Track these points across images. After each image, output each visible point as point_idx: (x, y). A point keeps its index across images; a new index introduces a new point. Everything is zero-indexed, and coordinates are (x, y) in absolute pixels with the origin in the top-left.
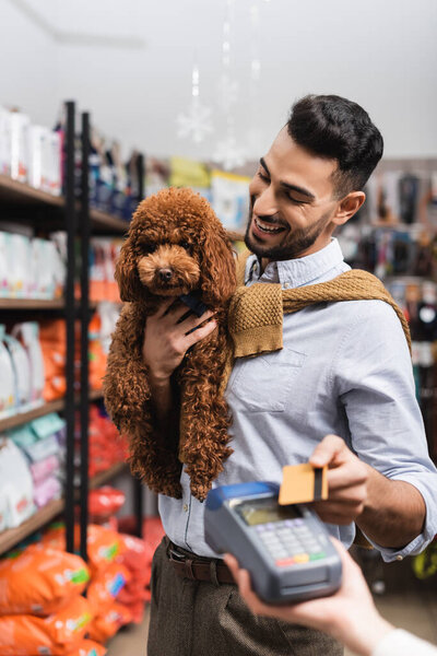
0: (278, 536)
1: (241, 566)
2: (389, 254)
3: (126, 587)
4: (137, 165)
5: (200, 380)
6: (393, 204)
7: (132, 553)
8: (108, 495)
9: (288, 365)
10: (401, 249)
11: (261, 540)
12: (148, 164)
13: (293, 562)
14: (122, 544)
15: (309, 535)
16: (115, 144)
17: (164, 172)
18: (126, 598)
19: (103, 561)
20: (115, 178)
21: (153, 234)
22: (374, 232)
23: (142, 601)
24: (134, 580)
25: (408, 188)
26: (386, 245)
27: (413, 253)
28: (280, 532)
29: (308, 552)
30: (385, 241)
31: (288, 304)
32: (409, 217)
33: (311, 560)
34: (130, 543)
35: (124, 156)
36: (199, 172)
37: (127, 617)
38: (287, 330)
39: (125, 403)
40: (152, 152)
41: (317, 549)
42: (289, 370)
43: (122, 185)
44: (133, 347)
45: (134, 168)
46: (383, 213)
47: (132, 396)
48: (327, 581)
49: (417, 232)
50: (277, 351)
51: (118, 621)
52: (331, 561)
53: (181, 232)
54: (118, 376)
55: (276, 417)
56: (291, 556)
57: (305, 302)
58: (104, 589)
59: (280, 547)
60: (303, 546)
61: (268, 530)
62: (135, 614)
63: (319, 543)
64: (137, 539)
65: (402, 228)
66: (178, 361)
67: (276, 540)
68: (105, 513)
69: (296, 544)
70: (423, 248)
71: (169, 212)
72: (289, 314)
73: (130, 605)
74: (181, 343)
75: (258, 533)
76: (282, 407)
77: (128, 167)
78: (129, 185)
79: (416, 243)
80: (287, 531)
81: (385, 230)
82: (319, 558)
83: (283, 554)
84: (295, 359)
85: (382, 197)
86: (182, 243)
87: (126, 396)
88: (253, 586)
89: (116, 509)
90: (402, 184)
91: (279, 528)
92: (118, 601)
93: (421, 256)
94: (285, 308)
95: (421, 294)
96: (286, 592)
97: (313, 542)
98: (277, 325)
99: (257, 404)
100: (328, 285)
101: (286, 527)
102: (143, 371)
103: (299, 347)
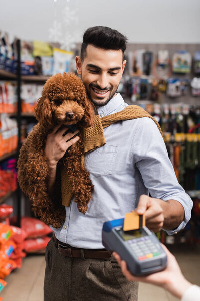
0: (138, 245)
1: (122, 259)
2: (138, 90)
3: (14, 252)
4: (17, 45)
5: (74, 160)
6: (140, 65)
7: (17, 235)
8: (5, 208)
9: (111, 152)
10: (144, 88)
11: (131, 248)
12: (22, 44)
13: (146, 258)
14: (12, 231)
15: (152, 244)
16: (7, 34)
17: (30, 48)
18: (14, 257)
19: (4, 240)
20: (7, 51)
21: (62, 96)
22: (131, 80)
23: (21, 257)
24: (18, 248)
25: (148, 58)
26: (137, 85)
27: (149, 89)
28: (140, 243)
29: (152, 253)
30: (136, 83)
31: (105, 123)
32: (148, 72)
33: (154, 256)
34: (15, 230)
35: (11, 40)
36: (47, 48)
37: (15, 266)
38: (107, 136)
39: (38, 176)
40: (25, 38)
41: (156, 251)
42: (112, 155)
43: (10, 55)
44: (41, 149)
45: (15, 47)
46: (136, 70)
47: (42, 173)
48: (161, 265)
49: (151, 80)
50: (103, 145)
51: (11, 268)
52: (163, 256)
53: (75, 94)
54: (35, 163)
55: (108, 177)
56: (145, 255)
57: (112, 122)
58: (4, 253)
59: (140, 251)
60: (150, 250)
61: (134, 243)
62: (18, 264)
63: (157, 248)
64: (18, 228)
65: (144, 77)
66: (63, 154)
67: (138, 248)
68: (4, 217)
69: (147, 249)
70: (154, 87)
71: (69, 85)
72: (105, 128)
73: (16, 260)
74: (65, 146)
75: (129, 244)
76: (111, 172)
77: (13, 46)
78: (13, 55)
79: (151, 84)
80: (142, 243)
81: (137, 78)
82: (157, 255)
83: (142, 254)
84: (113, 149)
85: (135, 62)
86: (75, 100)
87: (39, 172)
88: (128, 268)
89: (9, 214)
90: (144, 56)
91: (138, 241)
92: (11, 259)
93: (153, 91)
94: (103, 126)
95: (153, 109)
96: (144, 271)
97: (154, 247)
98: (101, 134)
99: (98, 173)
100: (122, 113)
101: (142, 241)
102: (46, 160)
103: (114, 144)
